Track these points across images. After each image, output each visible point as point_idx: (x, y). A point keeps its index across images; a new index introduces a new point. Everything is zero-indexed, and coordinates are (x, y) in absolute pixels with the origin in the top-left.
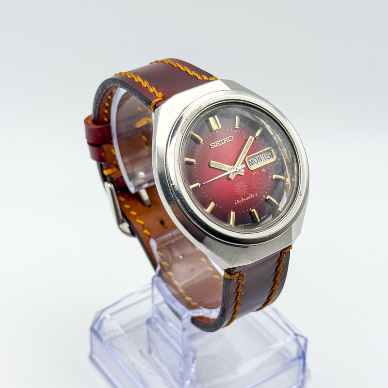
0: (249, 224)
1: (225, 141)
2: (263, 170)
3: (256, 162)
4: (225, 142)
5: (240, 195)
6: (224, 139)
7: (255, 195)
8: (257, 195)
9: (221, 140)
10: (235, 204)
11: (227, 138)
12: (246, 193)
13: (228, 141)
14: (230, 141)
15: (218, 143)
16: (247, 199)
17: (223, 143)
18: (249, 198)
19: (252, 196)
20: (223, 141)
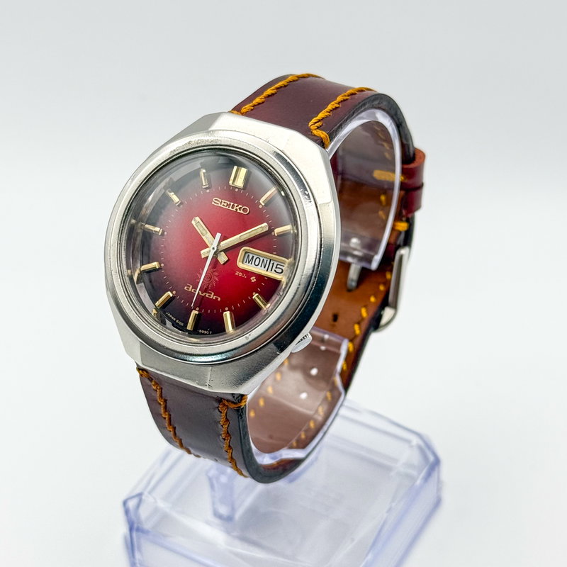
0: (180, 323)
1: (235, 208)
3: (257, 263)
4: (234, 210)
6: (236, 205)
7: (217, 299)
8: (219, 299)
9: (232, 204)
10: (186, 288)
11: (240, 206)
12: (208, 287)
13: (238, 211)
14: (242, 212)
15: (226, 204)
16: (203, 295)
17: (230, 208)
18: (207, 296)
19: (212, 296)
20: (233, 207)
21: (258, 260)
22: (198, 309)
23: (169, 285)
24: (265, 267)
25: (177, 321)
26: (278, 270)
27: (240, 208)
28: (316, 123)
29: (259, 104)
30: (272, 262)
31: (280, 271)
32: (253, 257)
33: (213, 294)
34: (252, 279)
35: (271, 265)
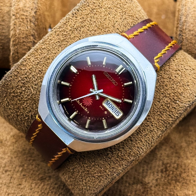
0: (68, 113)
1: (112, 80)
2: (106, 113)
3: (110, 107)
5: (83, 101)
6: (113, 79)
7: (87, 112)
8: (88, 112)
9: (112, 78)
10: (76, 100)
11: (114, 81)
12: (86, 105)
13: (113, 82)
16: (82, 107)
17: (110, 79)
18: (84, 108)
19: (86, 110)
20: (111, 79)
21: (111, 105)
22: (77, 111)
23: (70, 95)
24: (112, 110)
25: (67, 111)
26: (117, 114)
27: (114, 82)
28: (157, 59)
29: (137, 35)
30: (116, 110)
31: (118, 115)
32: (109, 103)
33: (87, 109)
34: (105, 112)
35: (115, 110)
